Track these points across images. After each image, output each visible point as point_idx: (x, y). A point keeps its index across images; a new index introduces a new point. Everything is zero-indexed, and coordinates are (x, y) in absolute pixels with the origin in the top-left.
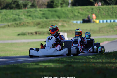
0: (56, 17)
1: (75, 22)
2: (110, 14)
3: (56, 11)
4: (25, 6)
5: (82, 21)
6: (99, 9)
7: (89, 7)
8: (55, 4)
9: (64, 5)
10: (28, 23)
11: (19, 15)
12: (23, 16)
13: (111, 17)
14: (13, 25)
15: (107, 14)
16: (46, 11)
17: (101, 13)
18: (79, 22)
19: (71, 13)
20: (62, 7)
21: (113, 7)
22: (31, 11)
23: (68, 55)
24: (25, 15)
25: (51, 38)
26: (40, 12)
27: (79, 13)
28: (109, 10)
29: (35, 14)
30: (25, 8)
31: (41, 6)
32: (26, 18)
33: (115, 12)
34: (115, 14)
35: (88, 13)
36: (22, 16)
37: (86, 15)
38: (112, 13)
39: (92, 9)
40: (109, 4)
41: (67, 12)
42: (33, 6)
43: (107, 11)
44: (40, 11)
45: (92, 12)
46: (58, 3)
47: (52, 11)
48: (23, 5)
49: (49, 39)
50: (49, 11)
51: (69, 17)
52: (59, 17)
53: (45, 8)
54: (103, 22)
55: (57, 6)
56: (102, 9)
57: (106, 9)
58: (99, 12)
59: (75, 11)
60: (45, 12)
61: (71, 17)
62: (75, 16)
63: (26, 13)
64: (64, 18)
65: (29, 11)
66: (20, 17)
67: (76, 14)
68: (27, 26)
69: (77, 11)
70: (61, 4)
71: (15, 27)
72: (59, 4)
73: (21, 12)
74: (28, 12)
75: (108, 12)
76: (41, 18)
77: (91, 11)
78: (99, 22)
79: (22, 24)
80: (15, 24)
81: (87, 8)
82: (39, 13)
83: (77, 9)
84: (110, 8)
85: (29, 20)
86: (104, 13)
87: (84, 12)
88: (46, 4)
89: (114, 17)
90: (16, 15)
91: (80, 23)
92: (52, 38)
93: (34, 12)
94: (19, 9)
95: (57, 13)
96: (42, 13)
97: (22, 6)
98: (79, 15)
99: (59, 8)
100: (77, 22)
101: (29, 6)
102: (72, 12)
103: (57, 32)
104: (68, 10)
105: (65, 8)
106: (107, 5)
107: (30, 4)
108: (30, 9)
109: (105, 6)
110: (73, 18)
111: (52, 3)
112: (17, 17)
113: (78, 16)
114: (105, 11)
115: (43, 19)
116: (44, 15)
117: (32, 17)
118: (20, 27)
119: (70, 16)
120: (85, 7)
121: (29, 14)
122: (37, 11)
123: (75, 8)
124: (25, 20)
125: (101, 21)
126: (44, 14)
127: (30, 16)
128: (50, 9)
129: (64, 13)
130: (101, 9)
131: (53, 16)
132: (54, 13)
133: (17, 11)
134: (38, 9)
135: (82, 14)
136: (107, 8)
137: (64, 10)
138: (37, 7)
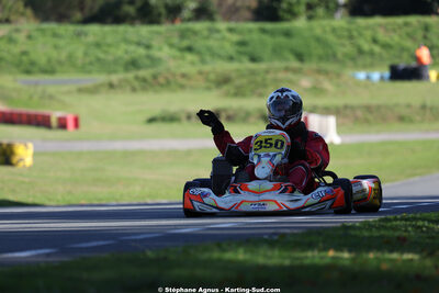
0: (291, 57)
1: (361, 75)
3: (288, 34)
4: (174, 12)
5: (387, 73)
7: (414, 20)
8: (284, 5)
9: (320, 11)
10: (184, 76)
11: (148, 47)
12: (166, 49)
14: (126, 81)
16: (250, 31)
18: (376, 76)
19: (347, 42)
20: (310, 18)
22: (195, 33)
24: (171, 46)
26: (228, 35)
27: (375, 41)
29: (211, 43)
30: (173, 21)
31: (232, 13)
32: (174, 58)
35: (408, 44)
36: (160, 49)
37: (403, 49)
39: (426, 28)
41: (331, 38)
42: (202, 13)
44: (231, 30)
45: (425, 37)
46: (298, 3)
47: (272, 33)
48: (167, 6)
50: (263, 31)
51: (339, 55)
52: (300, 57)
55: (293, 15)
59: (360, 35)
60: (246, 37)
61: (345, 55)
62: (361, 52)
63: (175, 40)
64: (321, 58)
65: (188, 30)
66: (155, 53)
67: (366, 47)
68: (182, 87)
69: (368, 34)
70: (310, 7)
71: (134, 90)
72: (302, 8)
73: (158, 33)
74: (183, 35)
76: (231, 59)
77: (420, 34)
79: (162, 80)
80: (137, 78)
81: (406, 24)
82: (223, 39)
83: (367, 28)
85: (189, 64)
87: (395, 39)
88: (254, 5)
90: (139, 44)
91: (382, 78)
93: (206, 33)
94: (152, 22)
95: (295, 42)
96: (235, 38)
97: (163, 11)
98: (377, 49)
99: (300, 23)
100: (368, 78)
101: (186, 14)
102: (351, 37)
104: (334, 30)
105: (325, 22)
107: (192, 5)
108: (191, 25)
110: (353, 59)
111: (275, 4)
112: (142, 51)
113: (372, 54)
115: (240, 61)
116: (242, 49)
117: (199, 53)
119: (340, 51)
120: (400, 20)
121: (185, 43)
122: (218, 31)
123: (361, 21)
124: (172, 64)
126: (242, 43)
127: (190, 49)
128: (269, 26)
129: (318, 40)
131: (277, 52)
132: (282, 40)
133: (144, 31)
134: (222, 25)
135: (386, 46)
137: (318, 31)
138: (218, 17)
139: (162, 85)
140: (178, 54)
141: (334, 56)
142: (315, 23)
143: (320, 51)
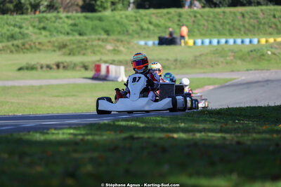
0: (102, 32)
1: (142, 43)
2: (218, 26)
3: (100, 19)
4: (35, 7)
5: (157, 42)
6: (195, 16)
7: (172, 10)
8: (98, 3)
9: (120, 6)
10: (40, 43)
11: (21, 27)
12: (31, 28)
13: (221, 34)
14: (6, 46)
15: (210, 27)
16: (79, 18)
17: (199, 25)
18: (150, 43)
19: (134, 23)
20: (112, 10)
21: (224, 12)
22: (47, 19)
23: (171, 110)
24: (34, 27)
25: (137, 79)
26: (66, 20)
27: (150, 23)
28: (215, 17)
29: (57, 25)
30: (35, 13)
31: (67, 8)
32: (35, 33)
33: (228, 23)
34: (228, 27)
35: (170, 24)
36: (27, 29)
37: (167, 28)
38: (222, 24)
39: (180, 15)
40: (216, 5)
41: (125, 21)
42: (51, 7)
43: (210, 19)
44: (68, 17)
45: (179, 20)
46: (107, 2)
47: (91, 19)
48: (31, 4)
49: (134, 80)
50: (87, 18)
51: (130, 31)
52: (107, 32)
53: (77, 12)
54: (203, 43)
55: (105, 9)
56: (202, 16)
57: (209, 16)
58: (194, 22)
59: (142, 19)
60: (77, 21)
61: (133, 31)
62: (142, 29)
63: (36, 24)
64: (119, 33)
65: (44, 17)
66: (26, 31)
67: (145, 26)
68: (39, 50)
69: (147, 19)
70: (113, 3)
71: (11, 52)
72: (109, 4)
73: (25, 19)
74: (40, 21)
75: (213, 22)
76: (68, 34)
77: (176, 19)
78: (195, 43)
79: (27, 46)
80: (13, 45)
81: (168, 13)
82: (64, 22)
83: (145, 15)
84: (218, 14)
85: (43, 37)
86: (204, 25)
87: (162, 21)
88: (81, 3)
89: (227, 33)
90: (15, 26)
91: (154, 44)
92: (140, 78)
93: (54, 19)
94: (22, 13)
95: (104, 24)
96: (70, 22)
97: (29, 7)
98: (151, 27)
99: (108, 13)
100: (146, 44)
101: (42, 8)
102: (137, 21)
103: (147, 67)
104: (127, 17)
105: (122, 12)
106: (211, 7)
107: (46, 3)
108: (44, 14)
109: (207, 9)
110: (138, 33)
111: (93, 2)
112: (17, 30)
113: (148, 30)
114: (207, 20)
115: (74, 35)
117: (50, 31)
118: (24, 53)
119: (131, 29)
120: (165, 11)
121: (42, 25)
122: (61, 18)
123: (142, 12)
124: (34, 37)
125: (199, 42)
126: (75, 25)
127: (44, 28)
128: (89, 15)
129: (118, 22)
130: (198, 15)
131: (94, 29)
132: (97, 22)
133: (18, 18)
134: (63, 15)
135: (157, 26)
136: (211, 15)
137: (118, 18)
138: (61, 10)
139: (27, 49)
140: (38, 31)
141: (127, 31)
142: (116, 13)
143: (119, 29)
